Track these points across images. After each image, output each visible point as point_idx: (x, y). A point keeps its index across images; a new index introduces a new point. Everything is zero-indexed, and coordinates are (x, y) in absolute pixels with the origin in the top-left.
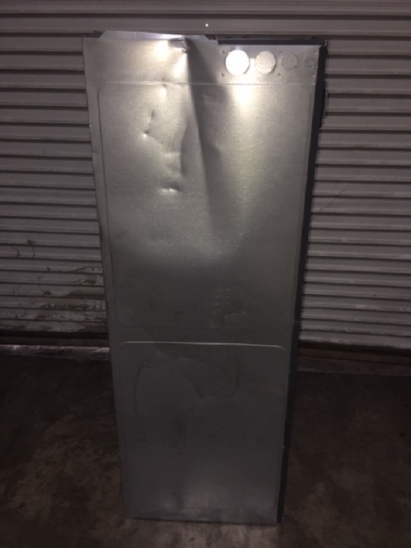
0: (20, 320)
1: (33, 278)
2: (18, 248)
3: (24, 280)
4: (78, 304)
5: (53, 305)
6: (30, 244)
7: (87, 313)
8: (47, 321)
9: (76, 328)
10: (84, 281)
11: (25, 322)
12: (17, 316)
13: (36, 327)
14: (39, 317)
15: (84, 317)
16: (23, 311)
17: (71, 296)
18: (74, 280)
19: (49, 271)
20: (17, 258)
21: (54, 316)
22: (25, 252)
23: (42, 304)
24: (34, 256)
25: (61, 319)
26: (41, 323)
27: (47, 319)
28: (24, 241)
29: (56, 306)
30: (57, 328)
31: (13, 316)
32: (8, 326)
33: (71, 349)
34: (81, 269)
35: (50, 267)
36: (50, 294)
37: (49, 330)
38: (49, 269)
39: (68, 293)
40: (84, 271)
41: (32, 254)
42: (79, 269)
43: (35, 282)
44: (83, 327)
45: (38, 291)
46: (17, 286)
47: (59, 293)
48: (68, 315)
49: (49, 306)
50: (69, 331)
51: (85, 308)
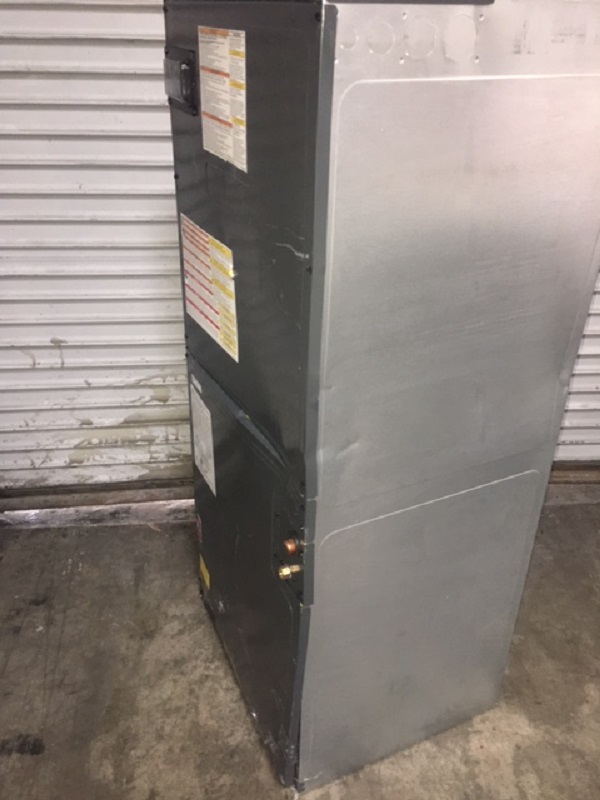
0: (39, 469)
1: (60, 400)
2: (34, 352)
3: (46, 405)
4: (138, 437)
5: (95, 441)
6: (57, 345)
7: (153, 448)
8: (85, 466)
9: (135, 474)
10: (147, 398)
11: (47, 471)
12: (33, 463)
13: (67, 478)
14: (72, 462)
15: (148, 456)
16: (44, 454)
17: (128, 424)
18: (132, 399)
19: (89, 387)
20: (34, 369)
21: (97, 458)
22: (46, 359)
23: (76, 442)
24: (63, 363)
25: (111, 462)
26: (76, 471)
27: (85, 464)
28: (46, 340)
29: (101, 442)
30: (103, 477)
31: (27, 463)
32: (17, 480)
33: (130, 508)
34: (145, 380)
35: (90, 380)
36: (91, 423)
37: (90, 482)
38: (89, 384)
39: (122, 420)
40: (149, 383)
41: (59, 361)
42: (140, 381)
43: (65, 407)
44: (145, 472)
45: (72, 420)
46: (32, 414)
47: (107, 422)
48: (121, 455)
49: (89, 443)
50: (124, 480)
51: (151, 441)
